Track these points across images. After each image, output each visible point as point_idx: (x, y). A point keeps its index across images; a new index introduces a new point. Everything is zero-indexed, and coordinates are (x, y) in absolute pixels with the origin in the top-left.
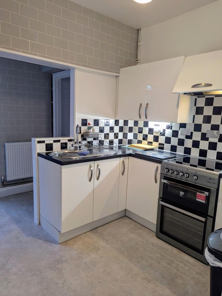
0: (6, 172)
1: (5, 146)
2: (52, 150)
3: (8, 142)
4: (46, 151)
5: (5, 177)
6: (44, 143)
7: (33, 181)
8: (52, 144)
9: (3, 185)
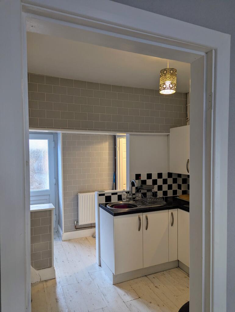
0: (78, 217)
1: (78, 196)
2: (111, 201)
3: (81, 192)
4: (106, 202)
5: (77, 222)
6: (104, 195)
7: (95, 226)
8: (110, 196)
9: (76, 229)
